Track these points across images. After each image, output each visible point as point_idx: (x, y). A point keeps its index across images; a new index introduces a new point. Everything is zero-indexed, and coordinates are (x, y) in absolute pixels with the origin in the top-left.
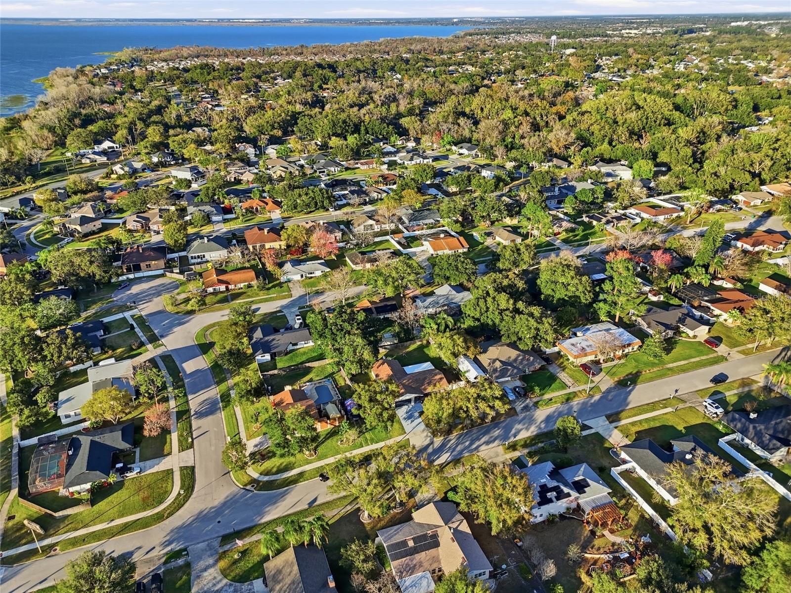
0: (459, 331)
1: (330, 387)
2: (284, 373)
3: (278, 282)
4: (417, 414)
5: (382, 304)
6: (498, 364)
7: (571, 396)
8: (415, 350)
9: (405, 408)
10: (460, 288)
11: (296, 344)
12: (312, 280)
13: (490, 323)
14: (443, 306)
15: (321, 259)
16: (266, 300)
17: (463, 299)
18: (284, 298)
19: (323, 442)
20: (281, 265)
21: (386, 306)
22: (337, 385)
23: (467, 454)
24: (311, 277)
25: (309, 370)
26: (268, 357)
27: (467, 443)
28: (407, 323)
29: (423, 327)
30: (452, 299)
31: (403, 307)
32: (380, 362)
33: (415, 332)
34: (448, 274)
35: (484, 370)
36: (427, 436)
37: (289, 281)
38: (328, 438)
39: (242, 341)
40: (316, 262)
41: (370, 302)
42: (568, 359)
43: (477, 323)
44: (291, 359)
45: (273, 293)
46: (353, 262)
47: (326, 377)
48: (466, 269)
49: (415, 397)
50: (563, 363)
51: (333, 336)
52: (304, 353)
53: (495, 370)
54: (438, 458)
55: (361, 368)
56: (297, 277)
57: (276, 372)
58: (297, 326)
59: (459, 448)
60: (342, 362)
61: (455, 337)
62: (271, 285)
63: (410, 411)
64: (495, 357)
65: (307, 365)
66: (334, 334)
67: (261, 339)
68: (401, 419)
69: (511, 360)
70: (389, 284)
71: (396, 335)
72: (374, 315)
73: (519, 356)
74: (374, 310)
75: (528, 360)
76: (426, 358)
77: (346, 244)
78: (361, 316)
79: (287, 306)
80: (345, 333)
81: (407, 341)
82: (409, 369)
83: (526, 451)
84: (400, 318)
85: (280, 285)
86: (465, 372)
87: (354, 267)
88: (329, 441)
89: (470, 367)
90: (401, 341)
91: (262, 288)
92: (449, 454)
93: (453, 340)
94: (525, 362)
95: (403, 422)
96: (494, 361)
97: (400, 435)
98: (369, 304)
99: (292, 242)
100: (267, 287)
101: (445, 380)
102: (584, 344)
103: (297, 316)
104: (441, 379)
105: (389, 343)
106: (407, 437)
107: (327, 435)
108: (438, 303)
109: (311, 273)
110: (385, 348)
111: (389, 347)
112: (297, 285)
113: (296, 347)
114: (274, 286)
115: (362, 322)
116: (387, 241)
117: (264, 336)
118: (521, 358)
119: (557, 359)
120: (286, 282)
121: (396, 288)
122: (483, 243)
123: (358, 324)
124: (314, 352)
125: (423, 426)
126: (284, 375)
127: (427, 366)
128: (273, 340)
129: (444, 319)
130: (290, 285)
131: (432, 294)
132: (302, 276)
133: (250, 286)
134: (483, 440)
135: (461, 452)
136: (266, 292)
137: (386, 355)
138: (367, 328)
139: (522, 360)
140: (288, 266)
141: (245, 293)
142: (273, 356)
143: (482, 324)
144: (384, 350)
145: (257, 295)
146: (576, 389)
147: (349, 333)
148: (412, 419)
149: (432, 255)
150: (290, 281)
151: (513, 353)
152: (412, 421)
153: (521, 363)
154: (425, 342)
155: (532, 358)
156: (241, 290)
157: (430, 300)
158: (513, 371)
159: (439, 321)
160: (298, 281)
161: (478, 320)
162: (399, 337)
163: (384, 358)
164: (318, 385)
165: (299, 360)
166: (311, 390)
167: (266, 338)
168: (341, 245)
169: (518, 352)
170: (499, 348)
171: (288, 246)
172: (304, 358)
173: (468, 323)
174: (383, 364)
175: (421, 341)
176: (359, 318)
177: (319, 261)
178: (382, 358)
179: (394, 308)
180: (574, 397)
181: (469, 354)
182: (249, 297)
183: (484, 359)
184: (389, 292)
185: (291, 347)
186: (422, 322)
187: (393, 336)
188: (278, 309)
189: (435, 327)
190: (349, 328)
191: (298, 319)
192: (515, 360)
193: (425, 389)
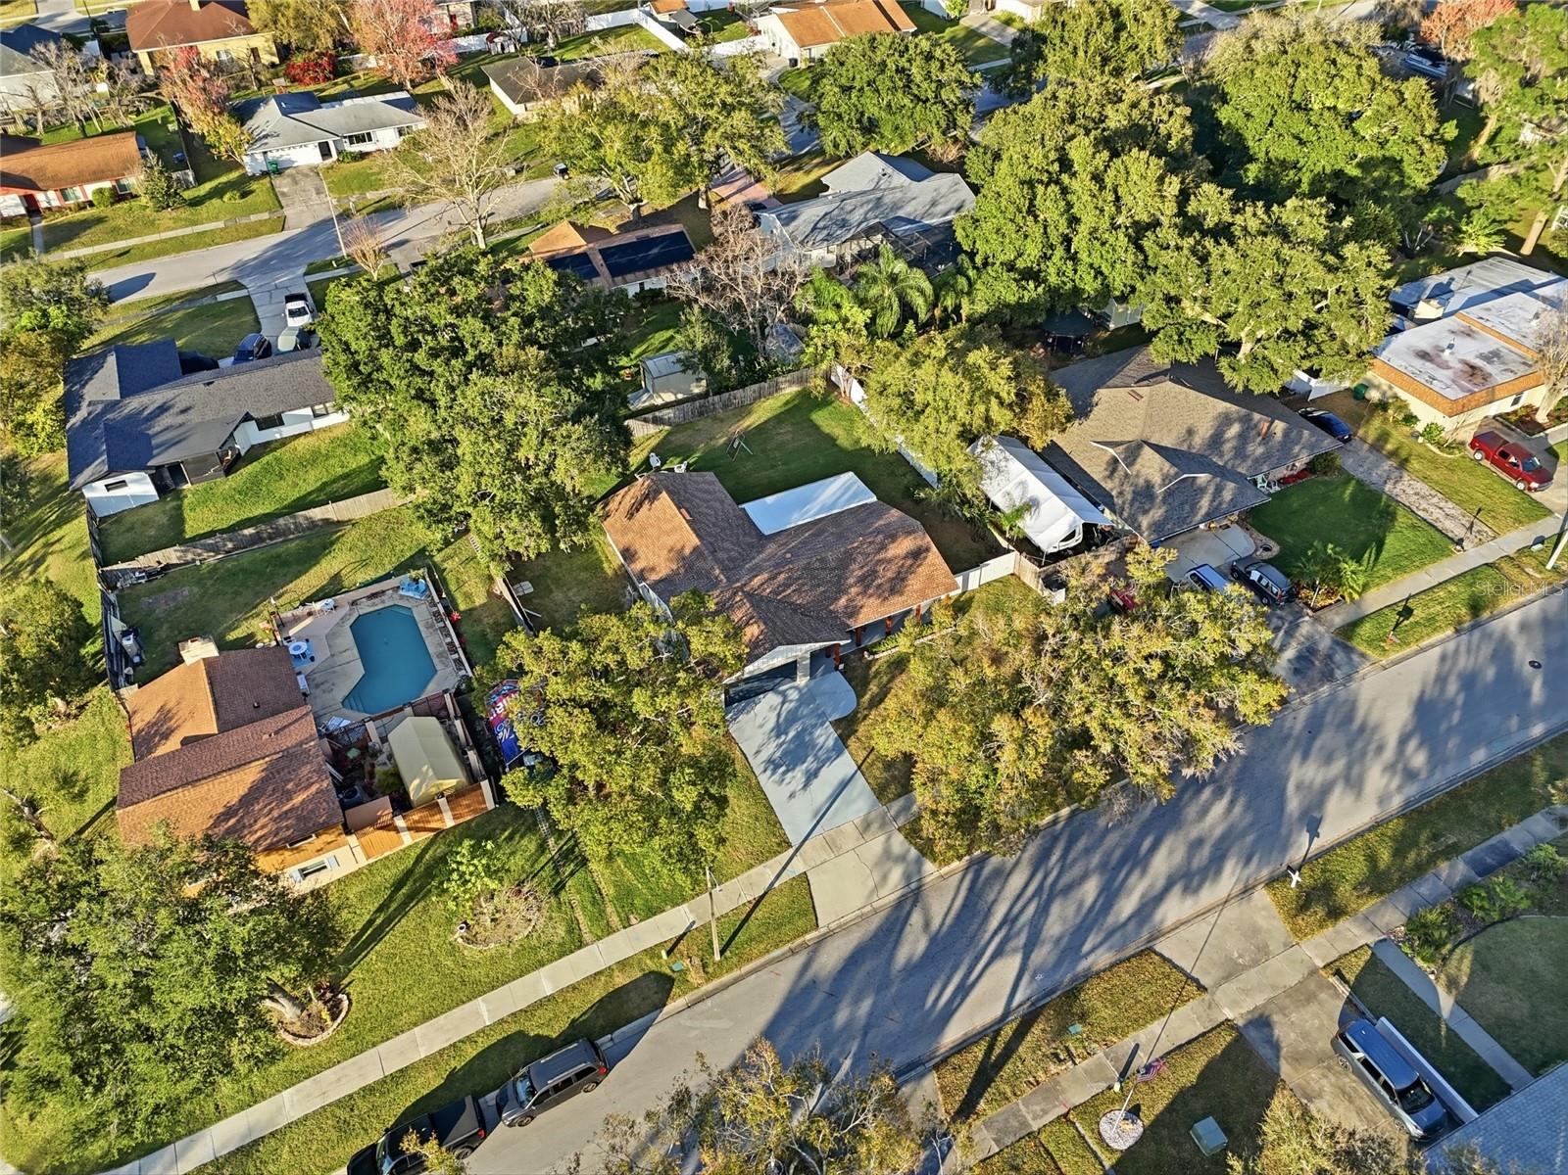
0: (976, 331)
1: (422, 614)
2: (212, 559)
3: (234, 175)
4: (826, 736)
5: (631, 237)
6: (1152, 468)
7: (1486, 587)
8: (778, 419)
9: (767, 708)
10: (919, 163)
11: (276, 421)
12: (365, 162)
13: (1090, 286)
14: (869, 232)
15: (400, 87)
16: (181, 245)
17: (934, 204)
18: (255, 232)
19: (378, 935)
20: (243, 113)
21: (646, 243)
22: (450, 607)
23: (1102, 959)
24: (363, 155)
25: (325, 536)
26: (139, 487)
27: (1090, 889)
28: (737, 307)
29: (808, 320)
30: (896, 206)
31: (715, 241)
32: (641, 484)
33: (771, 344)
34: (872, 110)
35: (1095, 495)
36: (887, 854)
37: (277, 170)
38: (402, 910)
39: (30, 418)
40: (380, 98)
41: (579, 229)
42: (1410, 419)
43: (1032, 292)
44: (253, 489)
45: (214, 217)
46: (513, 91)
47: (401, 569)
48: (940, 85)
49: (814, 655)
50: (1384, 437)
51: (418, 381)
52: (315, 458)
53: (1144, 494)
54: (964, 991)
55: (551, 529)
56: (307, 156)
57: (171, 555)
58: (286, 342)
59: (1055, 925)
60: (457, 508)
61: (973, 357)
62: (207, 187)
63: (792, 718)
64: (1131, 435)
65: (317, 513)
66: (423, 373)
67: (112, 406)
68: (757, 764)
69: (1198, 441)
70: (649, 153)
71: (700, 361)
72: (603, 282)
73: (1226, 420)
74: (598, 260)
75: (1267, 437)
76: (832, 460)
77: (490, 40)
78: (540, 289)
79: (264, 265)
80: (470, 366)
81: (742, 384)
82: (769, 513)
83: (1393, 917)
84: (708, 288)
85: (242, 187)
86: (1019, 512)
87: (517, 110)
88: (406, 924)
89: (1037, 488)
90: (719, 386)
91: (168, 199)
92: (1011, 964)
93: (970, 373)
94: (1256, 449)
95: (767, 781)
96: (1133, 451)
97: (762, 857)
98: (574, 242)
99: (294, 37)
100: (187, 195)
101: (934, 556)
102: (1468, 351)
103: (290, 299)
104: (917, 554)
105: (669, 397)
106: (798, 867)
107: (398, 885)
108: (844, 224)
109: (360, 139)
110: (656, 421)
111: (667, 413)
112: (309, 185)
113: (275, 434)
114: (218, 193)
115: (545, 312)
116: (633, 27)
117: (126, 391)
118: (1235, 429)
119: (1359, 420)
120: (265, 174)
121: (682, 170)
122: (955, 22)
123: (528, 321)
124: (355, 450)
125: (860, 800)
126: (214, 569)
127: (842, 492)
128: (163, 409)
129: (893, 279)
130: (282, 184)
131: (816, 190)
132: (325, 151)
133: (120, 195)
134: (1162, 863)
135: (1071, 946)
136: (185, 213)
137: (663, 450)
138: (573, 337)
139: (1243, 437)
140: (269, 115)
141: (100, 220)
142: (167, 481)
143: (1054, 292)
144: (652, 429)
145: (151, 225)
146: (1489, 552)
147: (484, 362)
148: (810, 763)
149: (794, 62)
150: (279, 172)
151: (1200, 413)
152: (811, 776)
153: (1240, 452)
154: (818, 384)
155: (1279, 426)
156: (89, 212)
157: (811, 212)
158: (1219, 490)
159: (874, 291)
160: (314, 170)
161: (1032, 275)
162: (708, 369)
163: (655, 462)
164: (366, 608)
165: (288, 491)
166: (331, 636)
167: (134, 403)
168: (473, 43)
169: (1222, 406)
170: (1143, 391)
171: (284, 51)
172: (311, 481)
173: (992, 292)
174: (650, 496)
175: (801, 381)
176: (531, 294)
177: (390, 96)
178: (646, 466)
179: (677, 250)
180: (1500, 590)
181: (1030, 426)
182: (116, 233)
183: (1082, 443)
184: (656, 190)
185: (250, 436)
186: (803, 303)
187: (687, 365)
188: (221, 279)
189: (860, 317)
190: (487, 341)
191: (293, 313)
192: (1216, 441)
193: (853, 612)
